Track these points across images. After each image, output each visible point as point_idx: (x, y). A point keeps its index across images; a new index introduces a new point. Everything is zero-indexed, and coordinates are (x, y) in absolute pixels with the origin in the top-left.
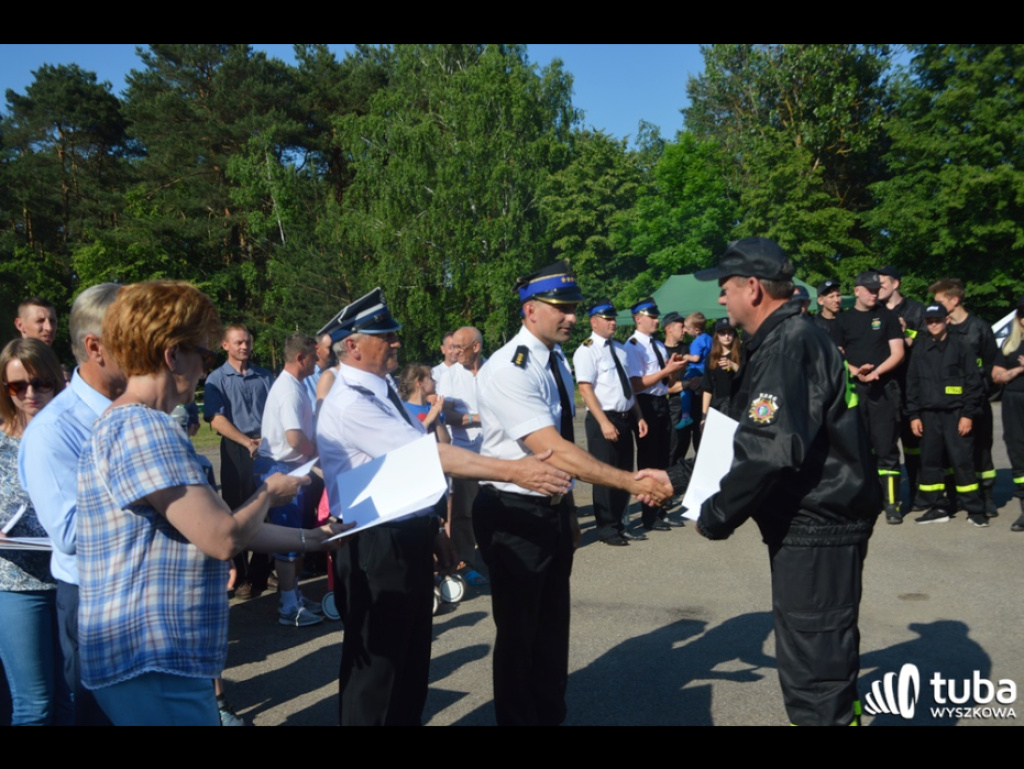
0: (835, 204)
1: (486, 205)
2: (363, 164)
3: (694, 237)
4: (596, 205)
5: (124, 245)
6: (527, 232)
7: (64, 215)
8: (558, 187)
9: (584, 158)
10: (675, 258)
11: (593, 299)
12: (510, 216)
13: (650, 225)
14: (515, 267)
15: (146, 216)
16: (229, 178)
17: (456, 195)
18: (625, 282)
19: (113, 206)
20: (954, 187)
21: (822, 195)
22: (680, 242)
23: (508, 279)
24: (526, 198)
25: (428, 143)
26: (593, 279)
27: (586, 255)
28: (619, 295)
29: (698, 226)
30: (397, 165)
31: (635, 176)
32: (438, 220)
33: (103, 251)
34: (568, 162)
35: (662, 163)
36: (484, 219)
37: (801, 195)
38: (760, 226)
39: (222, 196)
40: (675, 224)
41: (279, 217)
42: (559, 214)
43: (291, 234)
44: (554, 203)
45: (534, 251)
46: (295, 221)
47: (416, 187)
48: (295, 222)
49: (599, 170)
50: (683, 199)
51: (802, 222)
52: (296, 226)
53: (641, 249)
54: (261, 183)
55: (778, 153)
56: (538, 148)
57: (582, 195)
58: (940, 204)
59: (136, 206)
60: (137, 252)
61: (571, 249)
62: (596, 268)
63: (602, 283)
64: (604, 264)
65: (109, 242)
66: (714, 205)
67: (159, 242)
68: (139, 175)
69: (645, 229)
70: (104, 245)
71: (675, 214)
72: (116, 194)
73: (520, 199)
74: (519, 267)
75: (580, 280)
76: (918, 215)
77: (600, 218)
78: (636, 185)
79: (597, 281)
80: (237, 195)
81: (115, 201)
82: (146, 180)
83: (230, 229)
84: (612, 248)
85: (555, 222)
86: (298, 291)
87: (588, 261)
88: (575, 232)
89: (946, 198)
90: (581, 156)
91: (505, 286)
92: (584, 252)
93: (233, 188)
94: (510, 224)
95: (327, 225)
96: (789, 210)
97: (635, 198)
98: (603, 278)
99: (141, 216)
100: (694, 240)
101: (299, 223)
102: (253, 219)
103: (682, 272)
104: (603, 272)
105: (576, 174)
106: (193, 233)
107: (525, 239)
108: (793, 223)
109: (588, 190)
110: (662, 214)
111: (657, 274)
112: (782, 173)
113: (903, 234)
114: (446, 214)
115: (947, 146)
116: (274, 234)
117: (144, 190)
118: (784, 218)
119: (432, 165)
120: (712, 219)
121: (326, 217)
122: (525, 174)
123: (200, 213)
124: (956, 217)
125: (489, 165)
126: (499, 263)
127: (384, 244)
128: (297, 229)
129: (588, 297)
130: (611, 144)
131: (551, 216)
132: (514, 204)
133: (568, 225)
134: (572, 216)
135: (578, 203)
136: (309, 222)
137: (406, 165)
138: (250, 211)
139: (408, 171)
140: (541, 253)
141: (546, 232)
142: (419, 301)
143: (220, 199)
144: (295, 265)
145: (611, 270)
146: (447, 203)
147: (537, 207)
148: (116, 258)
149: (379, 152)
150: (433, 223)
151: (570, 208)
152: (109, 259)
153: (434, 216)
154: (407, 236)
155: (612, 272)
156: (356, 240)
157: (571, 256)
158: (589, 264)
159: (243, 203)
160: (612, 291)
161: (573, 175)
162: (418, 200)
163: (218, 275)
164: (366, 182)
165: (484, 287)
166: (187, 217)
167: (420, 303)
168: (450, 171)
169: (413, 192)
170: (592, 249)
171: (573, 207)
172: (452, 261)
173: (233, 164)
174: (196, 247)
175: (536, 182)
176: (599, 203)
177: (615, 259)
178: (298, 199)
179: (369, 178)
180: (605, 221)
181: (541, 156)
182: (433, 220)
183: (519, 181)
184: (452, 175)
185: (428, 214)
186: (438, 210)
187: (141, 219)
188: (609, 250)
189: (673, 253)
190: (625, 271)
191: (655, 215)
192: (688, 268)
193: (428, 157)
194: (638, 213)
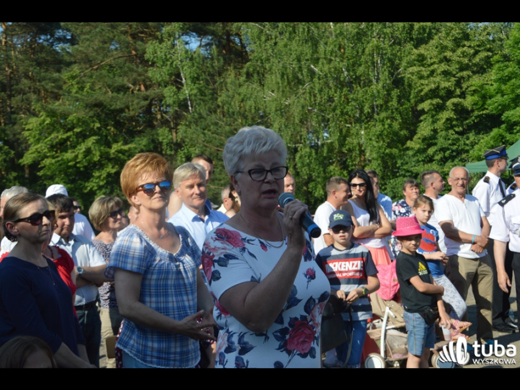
1: (360, 76)
4: (454, 73)
5: (65, 116)
6: (395, 98)
7: (8, 93)
8: (421, 59)
9: (443, 34)
11: (453, 151)
12: (380, 85)
13: (503, 87)
14: (386, 126)
15: (80, 92)
16: (148, 61)
17: (335, 69)
18: (481, 136)
19: (53, 84)
23: (380, 136)
24: (394, 67)
26: (453, 134)
27: (446, 115)
28: (476, 147)
30: (285, 46)
31: (489, 46)
32: (321, 91)
33: (48, 121)
34: (430, 37)
36: (359, 88)
39: (140, 75)
41: (187, 91)
42: (423, 81)
43: (199, 105)
44: (419, 72)
45: (400, 113)
46: (202, 93)
47: (303, 63)
48: (202, 95)
49: (458, 43)
52: (202, 98)
53: (498, 108)
54: (175, 63)
57: (443, 65)
59: (72, 85)
60: (75, 122)
61: (432, 110)
62: (455, 126)
63: (460, 137)
64: (462, 122)
65: (52, 114)
67: (91, 113)
68: (73, 59)
69: (500, 91)
70: (48, 116)
72: (56, 75)
73: (389, 70)
74: (390, 126)
75: (441, 136)
77: (458, 84)
78: (490, 53)
79: (456, 136)
80: (154, 74)
81: (55, 81)
82: (80, 63)
83: (147, 102)
84: (470, 109)
85: (420, 88)
86: (205, 150)
87: (447, 119)
88: (437, 96)
91: (377, 142)
92: (445, 112)
93: (151, 68)
94: (381, 91)
95: (228, 96)
97: (490, 65)
98: (461, 134)
99: (77, 92)
101: (205, 96)
102: (168, 92)
104: (461, 129)
105: (437, 47)
106: (118, 105)
107: (394, 103)
109: (447, 60)
110: (516, 77)
114: (328, 86)
116: (183, 105)
117: (78, 72)
119: (315, 45)
121: (227, 90)
122: (393, 49)
123: (123, 89)
125: (362, 43)
126: (373, 123)
127: (276, 110)
128: (204, 101)
129: (448, 149)
131: (415, 83)
132: (384, 76)
133: (431, 90)
134: (435, 83)
135: (439, 71)
136: (212, 94)
137: (294, 45)
138: (166, 86)
139: (296, 50)
140: (407, 114)
141: (411, 97)
142: (305, 156)
143: (139, 78)
144: (204, 129)
145: (468, 126)
146: (329, 75)
147: (404, 77)
148: (58, 126)
149: (271, 35)
150: (316, 92)
151: (432, 76)
152: (52, 128)
153: (317, 87)
154: (296, 103)
155: (469, 128)
156: (253, 107)
157: (433, 116)
158: (449, 122)
159: (159, 80)
160: (470, 144)
161: (434, 48)
162: (305, 74)
163: (138, 139)
164: (262, 60)
165: (359, 144)
166: (112, 93)
167: (307, 158)
168: (330, 49)
169: (300, 67)
170: (452, 109)
171: (434, 75)
172: (332, 123)
173: (151, 49)
174: (120, 117)
175: (403, 55)
176: (457, 70)
177: (471, 117)
178: (204, 76)
179: (264, 57)
180: (463, 85)
181: (407, 33)
182: (317, 89)
183: (389, 55)
184: (332, 52)
185: (312, 85)
186: (320, 81)
187: (77, 95)
188: (468, 109)
190: (480, 127)
191: (510, 78)
193: (312, 38)
194: (492, 78)
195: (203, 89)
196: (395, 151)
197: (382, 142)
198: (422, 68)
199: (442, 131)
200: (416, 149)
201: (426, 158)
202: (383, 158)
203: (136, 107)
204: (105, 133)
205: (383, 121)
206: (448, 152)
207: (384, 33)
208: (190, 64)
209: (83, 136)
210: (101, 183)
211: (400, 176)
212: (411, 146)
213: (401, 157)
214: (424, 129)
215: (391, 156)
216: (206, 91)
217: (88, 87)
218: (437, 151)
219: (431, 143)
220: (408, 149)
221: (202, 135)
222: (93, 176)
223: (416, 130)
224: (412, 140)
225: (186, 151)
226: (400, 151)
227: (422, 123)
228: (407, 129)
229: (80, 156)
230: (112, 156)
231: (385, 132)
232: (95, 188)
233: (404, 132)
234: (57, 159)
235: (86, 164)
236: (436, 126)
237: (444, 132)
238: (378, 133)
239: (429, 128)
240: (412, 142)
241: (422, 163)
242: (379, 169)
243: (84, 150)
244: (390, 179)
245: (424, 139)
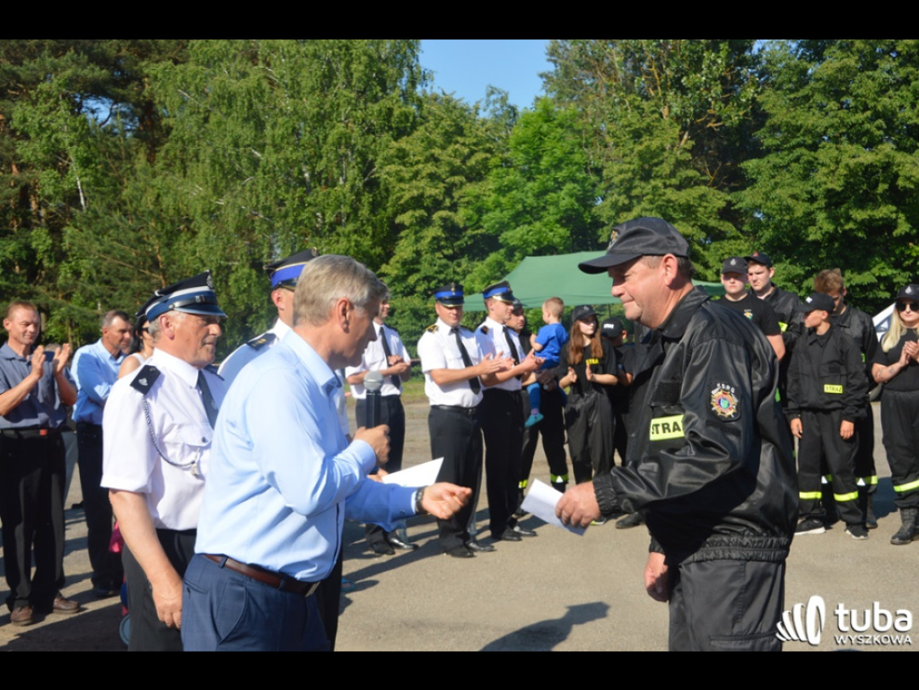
0: (705, 183)
1: (322, 171)
2: (179, 121)
3: (551, 215)
4: (444, 177)
6: (366, 204)
8: (402, 156)
9: (431, 124)
10: (530, 238)
11: (440, 281)
12: (348, 186)
13: (503, 200)
14: (353, 244)
16: (16, 130)
17: (287, 160)
18: (475, 263)
20: (832, 168)
21: (691, 173)
22: (536, 220)
24: (367, 167)
25: (255, 101)
26: (440, 259)
27: (432, 232)
28: (469, 277)
29: (556, 204)
30: (219, 123)
31: (488, 145)
32: (266, 188)
34: (414, 127)
35: (518, 132)
36: (319, 189)
37: (668, 171)
38: (624, 204)
39: (8, 150)
40: (530, 200)
42: (402, 185)
43: (93, 198)
44: (397, 173)
45: (374, 225)
46: (98, 183)
47: (242, 149)
48: (98, 185)
49: (449, 138)
50: (540, 173)
51: (669, 201)
52: (99, 189)
53: (494, 226)
54: (54, 137)
55: (644, 125)
56: (380, 110)
57: (429, 165)
58: (817, 186)
61: (416, 225)
62: (443, 247)
63: (450, 263)
64: (452, 243)
66: (574, 181)
69: (498, 205)
71: (532, 189)
73: (359, 168)
74: (358, 244)
75: (425, 260)
76: (794, 197)
77: (448, 192)
78: (488, 155)
79: (444, 261)
80: (26, 150)
83: (18, 190)
84: (461, 226)
85: (399, 194)
86: (100, 264)
87: (434, 238)
88: (421, 207)
89: (824, 179)
90: (428, 121)
92: (430, 228)
93: (21, 142)
94: (348, 195)
95: (137, 189)
96: (655, 188)
97: (488, 170)
98: (451, 258)
100: (552, 218)
101: (104, 186)
102: (46, 178)
103: (541, 252)
104: (451, 252)
105: (422, 141)
107: (364, 212)
108: (660, 203)
109: (436, 160)
110: (517, 188)
111: (510, 254)
112: (648, 147)
113: (778, 217)
114: (276, 182)
115: (826, 122)
116: (72, 197)
118: (650, 197)
119: (260, 126)
120: (571, 196)
121: (136, 179)
122: (365, 140)
124: (834, 200)
125: (325, 128)
126: (336, 238)
127: (203, 213)
128: (101, 192)
129: (434, 278)
130: (462, 109)
131: (394, 187)
132: (352, 173)
133: (412, 198)
134: (417, 188)
135: (424, 174)
136: (115, 185)
137: (230, 124)
138: (43, 169)
139: (232, 131)
140: (382, 228)
141: (388, 205)
142: (243, 279)
143: (7, 155)
144: (98, 234)
145: (460, 249)
146: (277, 168)
147: (379, 178)
149: (199, 108)
150: (260, 191)
151: (416, 179)
153: (261, 183)
154: (231, 205)
155: (462, 252)
156: (171, 207)
157: (416, 233)
158: (435, 242)
159: (32, 159)
160: (461, 273)
161: (419, 142)
162: (244, 164)
163: (2, 242)
164: (183, 142)
167: (244, 281)
168: (280, 132)
169: (237, 155)
170: (439, 225)
171: (418, 178)
172: (282, 234)
173: (19, 113)
175: (377, 149)
176: (448, 174)
177: (464, 237)
178: (102, 158)
179: (187, 136)
180: (454, 194)
181: (384, 119)
182: (260, 187)
183: (359, 147)
184: (283, 137)
185: (254, 181)
186: (266, 176)
188: (458, 227)
189: (528, 232)
190: (475, 251)
191: (510, 189)
192: (545, 250)
193: (256, 116)
194: (490, 187)
195: (101, 176)
198: (402, 167)
199: (426, 253)
200: (393, 276)
201: (405, 288)
205: (348, 236)
206: (434, 282)
212: (387, 271)
214: (404, 249)
216: (106, 181)
218: (419, 280)
219: (413, 269)
220: (384, 275)
221: (97, 243)
223: (394, 250)
224: (387, 263)
225: (73, 264)
227: (403, 241)
228: (382, 246)
231: (352, 251)
233: (378, 250)
236: (420, 246)
237: (428, 255)
239: (411, 248)
240: (388, 267)
241: (400, 295)
245: (404, 263)
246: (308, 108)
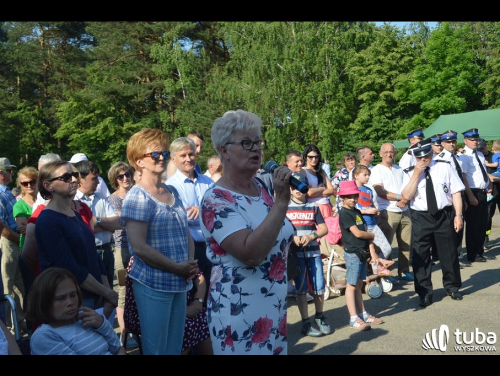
1: (315, 73)
3: (452, 91)
4: (386, 72)
5: (88, 101)
6: (341, 90)
7: (45, 82)
8: (361, 61)
9: (378, 42)
10: (440, 104)
11: (384, 132)
12: (330, 80)
13: (422, 83)
14: (335, 112)
15: (100, 82)
16: (152, 59)
17: (296, 67)
18: (405, 120)
19: (79, 76)
22: (443, 94)
23: (330, 119)
24: (341, 67)
25: (278, 34)
26: (384, 119)
28: (401, 129)
29: (455, 84)
30: (258, 49)
31: (411, 52)
32: (285, 84)
33: (75, 104)
34: (368, 44)
35: (431, 43)
36: (314, 82)
39: (146, 70)
40: (439, 83)
41: (182, 82)
42: (362, 78)
43: (191, 93)
44: (359, 71)
45: (345, 102)
46: (194, 85)
47: (271, 62)
48: (193, 86)
49: (388, 49)
50: (445, 66)
52: (194, 88)
53: (417, 99)
54: (173, 61)
56: (349, 35)
57: (377, 65)
59: (94, 77)
60: (96, 105)
61: (369, 100)
62: (386, 112)
63: (390, 121)
64: (391, 109)
65: (78, 99)
66: (466, 69)
67: (108, 99)
68: (94, 57)
69: (419, 87)
70: (75, 101)
71: (440, 76)
72: (81, 69)
73: (337, 69)
74: (337, 112)
75: (375, 120)
77: (389, 80)
78: (412, 58)
79: (387, 120)
80: (157, 69)
81: (80, 73)
82: (100, 60)
83: (151, 91)
84: (397, 99)
85: (360, 83)
87: (380, 107)
88: (373, 89)
90: (376, 41)
91: (327, 124)
92: (378, 102)
93: (154, 65)
94: (331, 85)
95: (214, 87)
97: (412, 67)
98: (390, 118)
99: (97, 83)
100: (453, 93)
101: (196, 86)
102: (168, 83)
103: (445, 113)
104: (390, 115)
105: (373, 52)
106: (129, 93)
107: (340, 94)
109: (380, 62)
110: (431, 76)
111: (427, 114)
114: (291, 80)
116: (179, 94)
117: (98, 67)
119: (281, 48)
120: (465, 78)
121: (213, 82)
122: (340, 53)
123: (132, 80)
125: (317, 48)
126: (324, 109)
127: (251, 98)
128: (195, 90)
129: (381, 130)
130: (396, 32)
131: (357, 79)
132: (334, 73)
133: (368, 85)
134: (371, 79)
135: (374, 70)
136: (202, 85)
137: (264, 48)
138: (166, 79)
139: (266, 52)
140: (350, 102)
141: (354, 89)
143: (145, 72)
144: (195, 113)
145: (396, 113)
146: (291, 72)
147: (348, 74)
148: (83, 109)
149: (247, 40)
150: (281, 85)
151: (369, 74)
152: (78, 110)
153: (282, 81)
154: (265, 93)
155: (397, 114)
156: (233, 96)
157: (369, 105)
158: (381, 109)
159: (161, 74)
160: (396, 127)
161: (371, 53)
162: (273, 70)
163: (144, 119)
164: (240, 59)
165: (313, 125)
166: (124, 83)
167: (274, 135)
168: (292, 52)
169: (269, 65)
170: (384, 99)
171: (371, 73)
172: (293, 109)
173: (154, 49)
174: (130, 102)
175: (347, 57)
176: (388, 70)
177: (398, 106)
178: (195, 71)
179: (242, 57)
180: (392, 81)
182: (282, 83)
183: (337, 57)
184: (294, 54)
185: (278, 79)
186: (285, 77)
187: (97, 85)
188: (395, 100)
189: (439, 101)
190: (404, 113)
191: (427, 77)
192: (450, 110)
193: (278, 43)
194: (414, 76)
195: (194, 81)
196: (341, 131)
197: (331, 124)
198: (361, 67)
200: (356, 129)
201: (364, 136)
202: (331, 136)
203: (143, 94)
204: (118, 114)
205: (332, 108)
206: (381, 132)
207: (333, 40)
208: (185, 62)
209: (102, 117)
210: (116, 153)
211: (344, 150)
212: (353, 127)
213: (345, 135)
214: (363, 115)
215: (338, 135)
216: (197, 83)
217: (106, 79)
218: (370, 133)
219: (368, 125)
220: (350, 129)
221: (193, 117)
222: (109, 148)
223: (357, 115)
224: (353, 123)
225: (181, 129)
226: (345, 131)
227: (362, 110)
228: (350, 114)
229: (100, 132)
230: (124, 132)
231: (334, 116)
232: (111, 157)
233: (347, 117)
234: (82, 134)
235: (104, 138)
236: (372, 112)
237: (377, 117)
238: (328, 117)
239: (367, 113)
240: (354, 124)
241: (361, 140)
242: (328, 144)
243: (102, 127)
244: (337, 152)
245: (363, 122)
246: (308, 37)
